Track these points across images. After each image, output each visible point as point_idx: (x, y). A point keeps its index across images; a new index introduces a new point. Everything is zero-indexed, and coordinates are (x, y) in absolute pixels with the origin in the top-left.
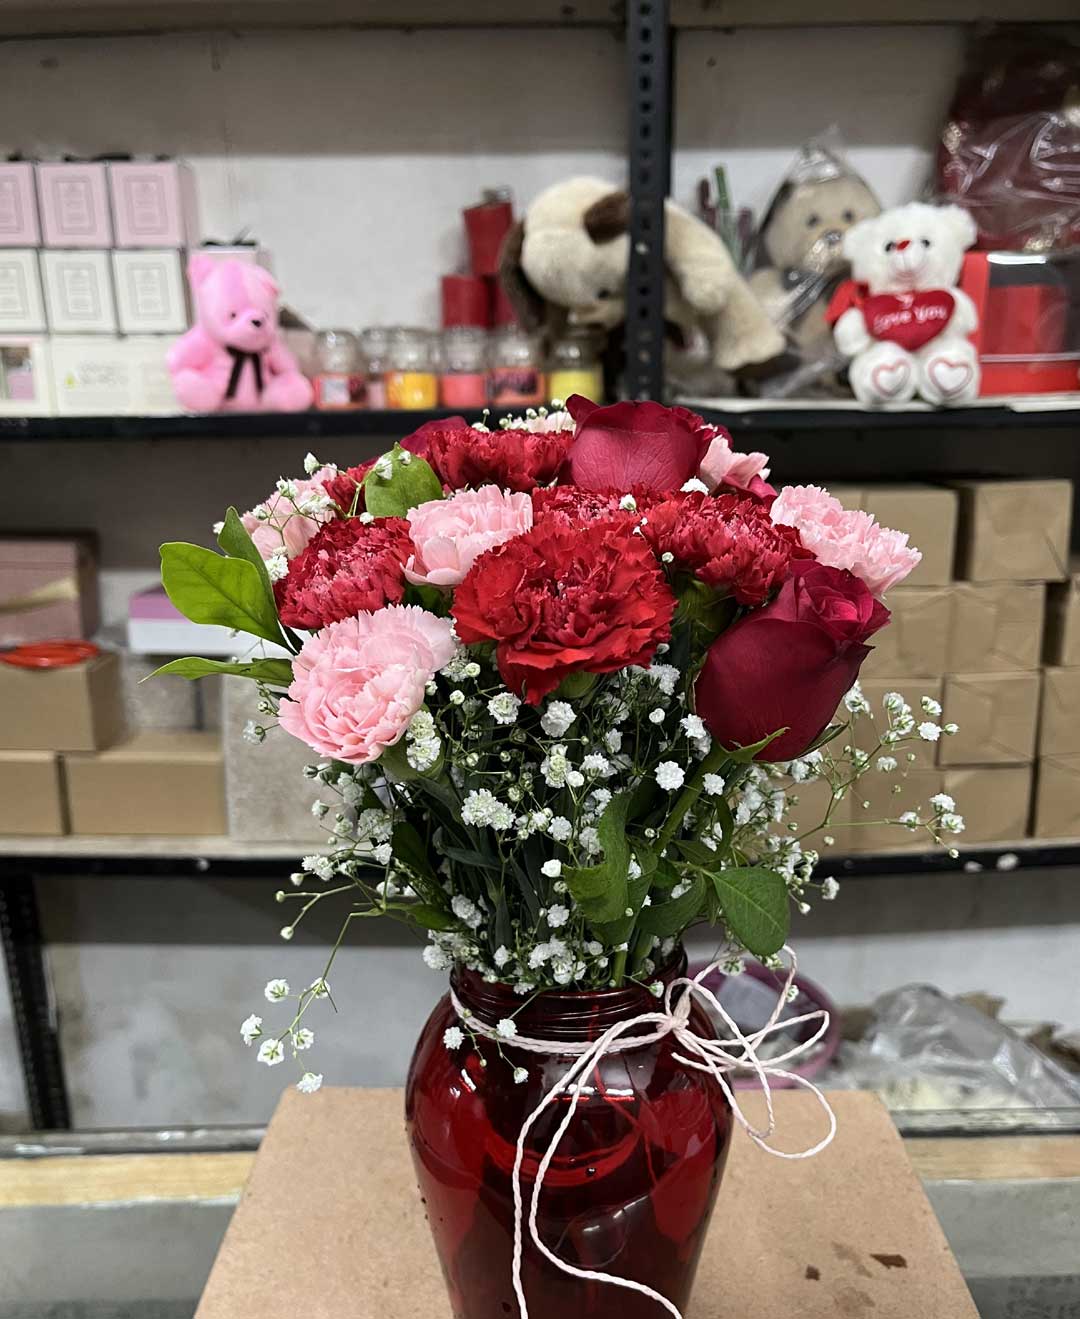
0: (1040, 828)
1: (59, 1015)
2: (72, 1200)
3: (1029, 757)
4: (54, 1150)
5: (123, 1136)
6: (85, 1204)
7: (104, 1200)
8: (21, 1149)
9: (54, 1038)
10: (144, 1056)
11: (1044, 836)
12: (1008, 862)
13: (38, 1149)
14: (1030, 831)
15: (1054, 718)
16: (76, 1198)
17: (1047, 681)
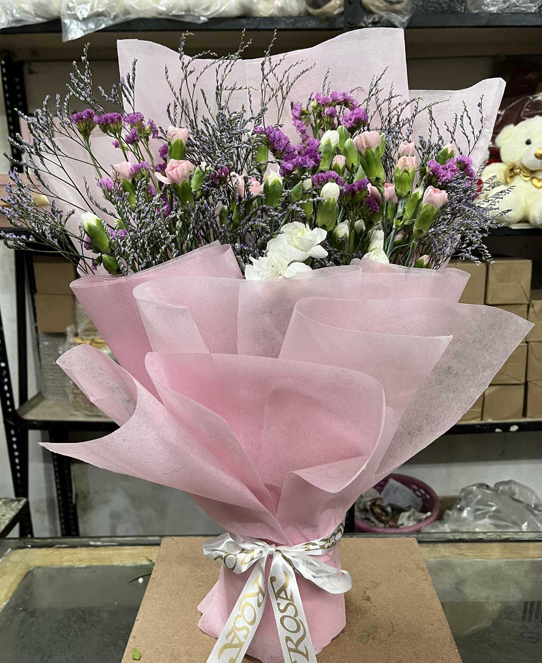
0: (528, 414)
1: (76, 495)
2: (115, 563)
3: (523, 381)
4: (105, 544)
5: (133, 539)
6: (121, 564)
7: (129, 563)
8: (92, 543)
9: (75, 507)
10: (116, 517)
11: (530, 417)
12: (514, 428)
13: (99, 543)
14: (524, 415)
15: (533, 363)
16: (117, 562)
17: (529, 346)
